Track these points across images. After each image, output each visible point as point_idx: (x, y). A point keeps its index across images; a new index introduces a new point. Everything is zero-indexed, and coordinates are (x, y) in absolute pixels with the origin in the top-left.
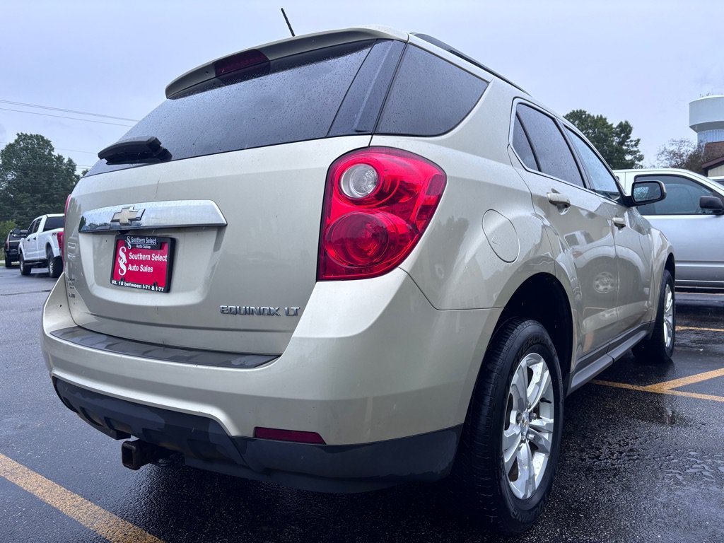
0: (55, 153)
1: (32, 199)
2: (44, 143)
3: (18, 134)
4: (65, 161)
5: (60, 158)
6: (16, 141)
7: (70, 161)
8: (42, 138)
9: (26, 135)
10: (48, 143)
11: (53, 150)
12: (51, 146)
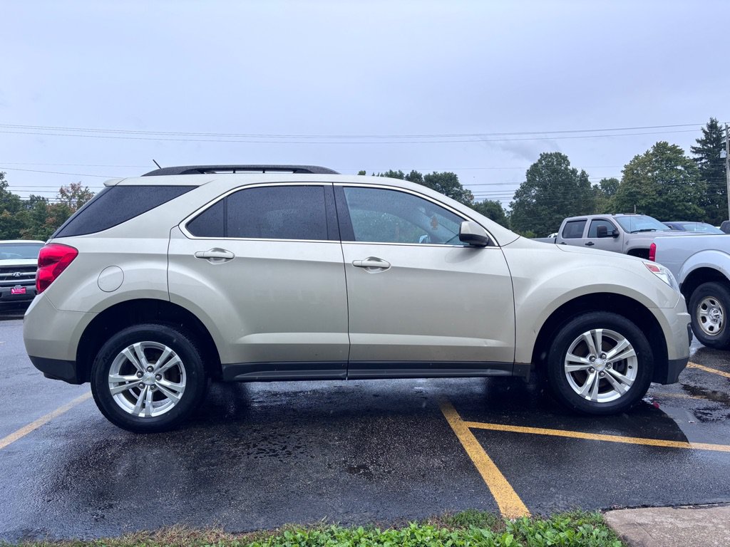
0: (570, 167)
1: (549, 211)
2: (562, 159)
3: (541, 155)
4: (579, 173)
5: (574, 171)
6: (539, 160)
7: (583, 173)
8: (560, 154)
9: (547, 154)
10: (565, 158)
11: (569, 164)
12: (568, 161)
